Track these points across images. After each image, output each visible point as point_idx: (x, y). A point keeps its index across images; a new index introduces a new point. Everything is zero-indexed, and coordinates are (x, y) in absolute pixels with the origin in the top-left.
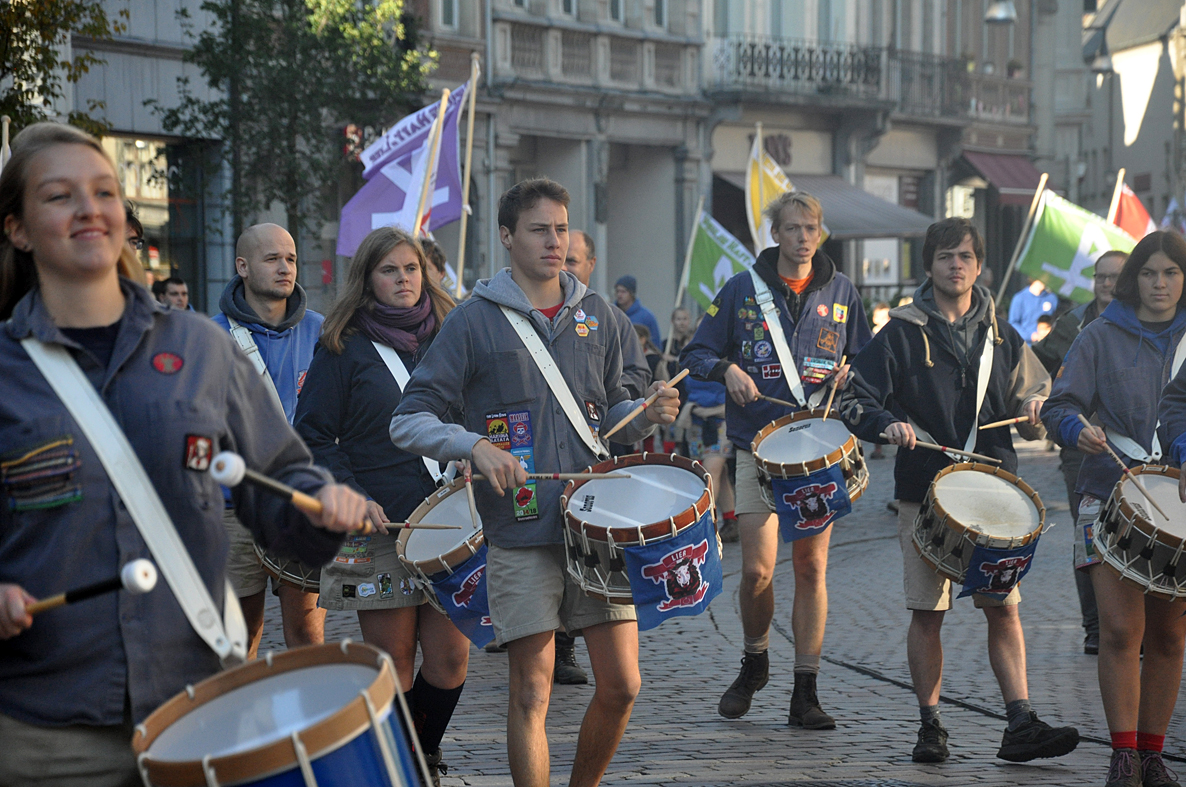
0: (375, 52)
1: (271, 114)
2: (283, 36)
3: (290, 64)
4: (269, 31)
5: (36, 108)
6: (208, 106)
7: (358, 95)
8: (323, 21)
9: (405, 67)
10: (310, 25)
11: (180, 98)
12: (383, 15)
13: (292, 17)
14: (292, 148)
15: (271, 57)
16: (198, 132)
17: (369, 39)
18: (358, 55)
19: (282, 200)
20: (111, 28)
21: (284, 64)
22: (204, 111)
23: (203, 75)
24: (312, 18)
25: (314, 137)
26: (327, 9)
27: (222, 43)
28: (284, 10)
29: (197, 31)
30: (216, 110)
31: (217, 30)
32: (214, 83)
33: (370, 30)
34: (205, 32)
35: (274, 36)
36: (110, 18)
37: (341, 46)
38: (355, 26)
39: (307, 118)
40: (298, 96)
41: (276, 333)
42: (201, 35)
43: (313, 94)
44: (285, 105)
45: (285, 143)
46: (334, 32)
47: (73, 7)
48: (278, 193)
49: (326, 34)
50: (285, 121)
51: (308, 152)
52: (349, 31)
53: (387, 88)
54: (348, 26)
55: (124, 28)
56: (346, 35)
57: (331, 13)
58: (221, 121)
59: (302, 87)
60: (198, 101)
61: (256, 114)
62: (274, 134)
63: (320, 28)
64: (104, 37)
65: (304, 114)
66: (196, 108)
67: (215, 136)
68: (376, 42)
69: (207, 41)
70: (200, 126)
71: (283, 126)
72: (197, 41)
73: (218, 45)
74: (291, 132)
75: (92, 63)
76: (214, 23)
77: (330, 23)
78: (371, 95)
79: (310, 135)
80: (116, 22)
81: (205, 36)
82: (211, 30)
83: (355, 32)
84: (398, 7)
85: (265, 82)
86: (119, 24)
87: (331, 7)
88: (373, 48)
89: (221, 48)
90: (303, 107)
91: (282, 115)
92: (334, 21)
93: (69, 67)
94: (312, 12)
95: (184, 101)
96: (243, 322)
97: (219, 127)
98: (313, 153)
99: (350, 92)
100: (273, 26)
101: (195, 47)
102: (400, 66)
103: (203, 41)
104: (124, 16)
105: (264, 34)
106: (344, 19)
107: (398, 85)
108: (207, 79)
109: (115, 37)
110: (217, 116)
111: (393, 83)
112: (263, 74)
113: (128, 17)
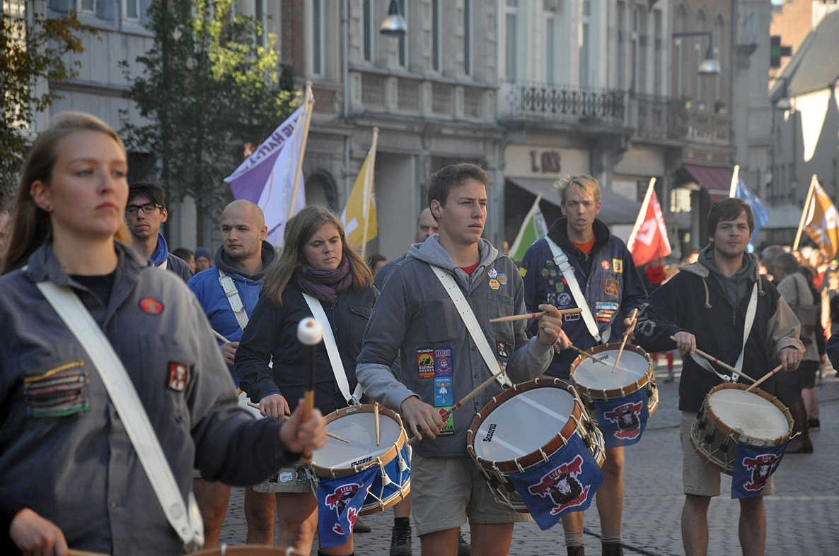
0: (258, 92)
1: (184, 135)
2: (193, 81)
3: (198, 100)
4: (184, 77)
5: (15, 130)
6: (140, 130)
7: (246, 122)
8: (222, 71)
9: (279, 102)
10: (212, 73)
11: (121, 124)
12: (264, 66)
13: (199, 68)
14: (199, 160)
15: (184, 95)
16: (133, 147)
17: (253, 83)
18: (246, 94)
19: (192, 196)
20: (68, 74)
21: (193, 100)
22: (138, 132)
23: (137, 108)
24: (214, 68)
25: (214, 151)
26: (224, 62)
27: (150, 86)
28: (194, 62)
29: (132, 76)
30: (146, 132)
31: (147, 77)
32: (144, 113)
33: (255, 77)
34: (138, 78)
35: (187, 81)
36: (67, 68)
37: (233, 88)
38: (244, 74)
39: (210, 138)
40: (204, 123)
41: (252, 281)
42: (135, 80)
43: (215, 121)
44: (195, 129)
45: (194, 155)
46: (229, 78)
47: (41, 59)
48: (189, 190)
49: (223, 79)
50: (194, 140)
51: (210, 162)
52: (240, 77)
53: (267, 117)
54: (238, 74)
55: (78, 74)
56: (237, 80)
57: (226, 65)
58: (150, 140)
59: (206, 116)
60: (133, 126)
61: (173, 135)
62: (186, 150)
63: (219, 75)
64: (63, 80)
65: (208, 134)
66: (132, 131)
67: (145, 150)
68: (258, 85)
69: (140, 85)
70: (134, 143)
71: (193, 144)
72: (132, 83)
73: (148, 86)
74: (198, 148)
75: (54, 98)
76: (145, 72)
77: (226, 72)
78: (255, 122)
79: (212, 149)
80: (72, 70)
81: (139, 81)
82: (142, 76)
83: (244, 78)
84: (274, 61)
85: (180, 113)
86: (74, 71)
87: (226, 61)
88: (256, 89)
89: (150, 89)
90: (206, 130)
91: (192, 136)
92: (229, 70)
93: (38, 101)
94: (214, 64)
95: (124, 126)
96: (228, 273)
97: (148, 144)
98: (213, 162)
99: (240, 120)
100: (186, 74)
101: (132, 88)
102: (275, 101)
103: (137, 84)
104: (78, 66)
105: (179, 79)
106: (236, 69)
107: (274, 116)
108: (140, 110)
109: (71, 81)
110: (146, 137)
111: (271, 114)
112: (179, 107)
113: (80, 66)
